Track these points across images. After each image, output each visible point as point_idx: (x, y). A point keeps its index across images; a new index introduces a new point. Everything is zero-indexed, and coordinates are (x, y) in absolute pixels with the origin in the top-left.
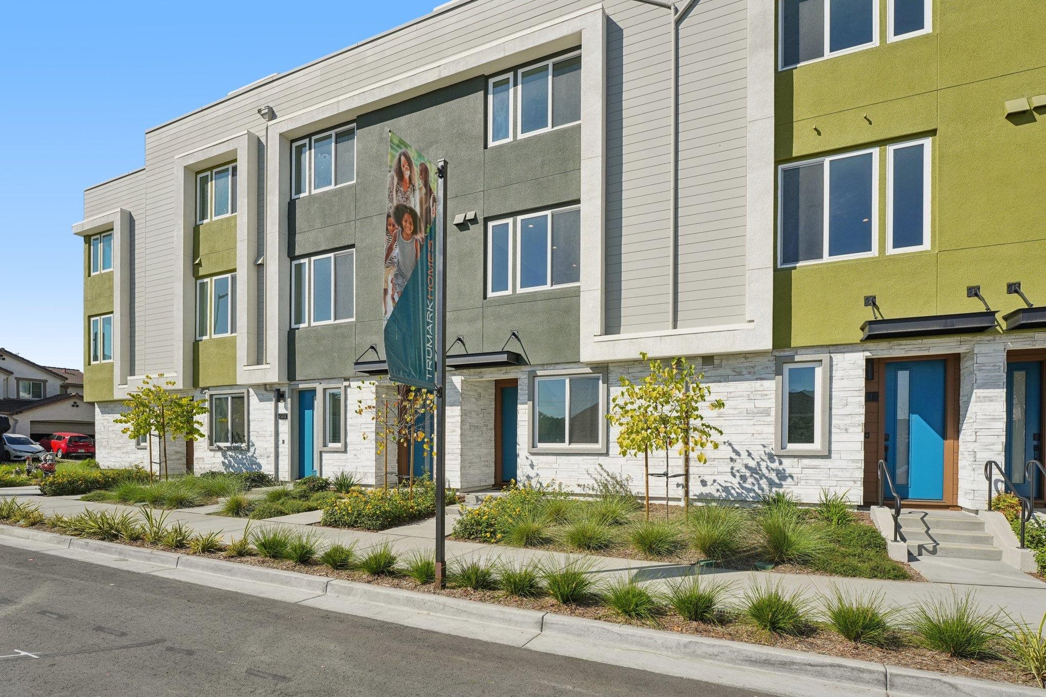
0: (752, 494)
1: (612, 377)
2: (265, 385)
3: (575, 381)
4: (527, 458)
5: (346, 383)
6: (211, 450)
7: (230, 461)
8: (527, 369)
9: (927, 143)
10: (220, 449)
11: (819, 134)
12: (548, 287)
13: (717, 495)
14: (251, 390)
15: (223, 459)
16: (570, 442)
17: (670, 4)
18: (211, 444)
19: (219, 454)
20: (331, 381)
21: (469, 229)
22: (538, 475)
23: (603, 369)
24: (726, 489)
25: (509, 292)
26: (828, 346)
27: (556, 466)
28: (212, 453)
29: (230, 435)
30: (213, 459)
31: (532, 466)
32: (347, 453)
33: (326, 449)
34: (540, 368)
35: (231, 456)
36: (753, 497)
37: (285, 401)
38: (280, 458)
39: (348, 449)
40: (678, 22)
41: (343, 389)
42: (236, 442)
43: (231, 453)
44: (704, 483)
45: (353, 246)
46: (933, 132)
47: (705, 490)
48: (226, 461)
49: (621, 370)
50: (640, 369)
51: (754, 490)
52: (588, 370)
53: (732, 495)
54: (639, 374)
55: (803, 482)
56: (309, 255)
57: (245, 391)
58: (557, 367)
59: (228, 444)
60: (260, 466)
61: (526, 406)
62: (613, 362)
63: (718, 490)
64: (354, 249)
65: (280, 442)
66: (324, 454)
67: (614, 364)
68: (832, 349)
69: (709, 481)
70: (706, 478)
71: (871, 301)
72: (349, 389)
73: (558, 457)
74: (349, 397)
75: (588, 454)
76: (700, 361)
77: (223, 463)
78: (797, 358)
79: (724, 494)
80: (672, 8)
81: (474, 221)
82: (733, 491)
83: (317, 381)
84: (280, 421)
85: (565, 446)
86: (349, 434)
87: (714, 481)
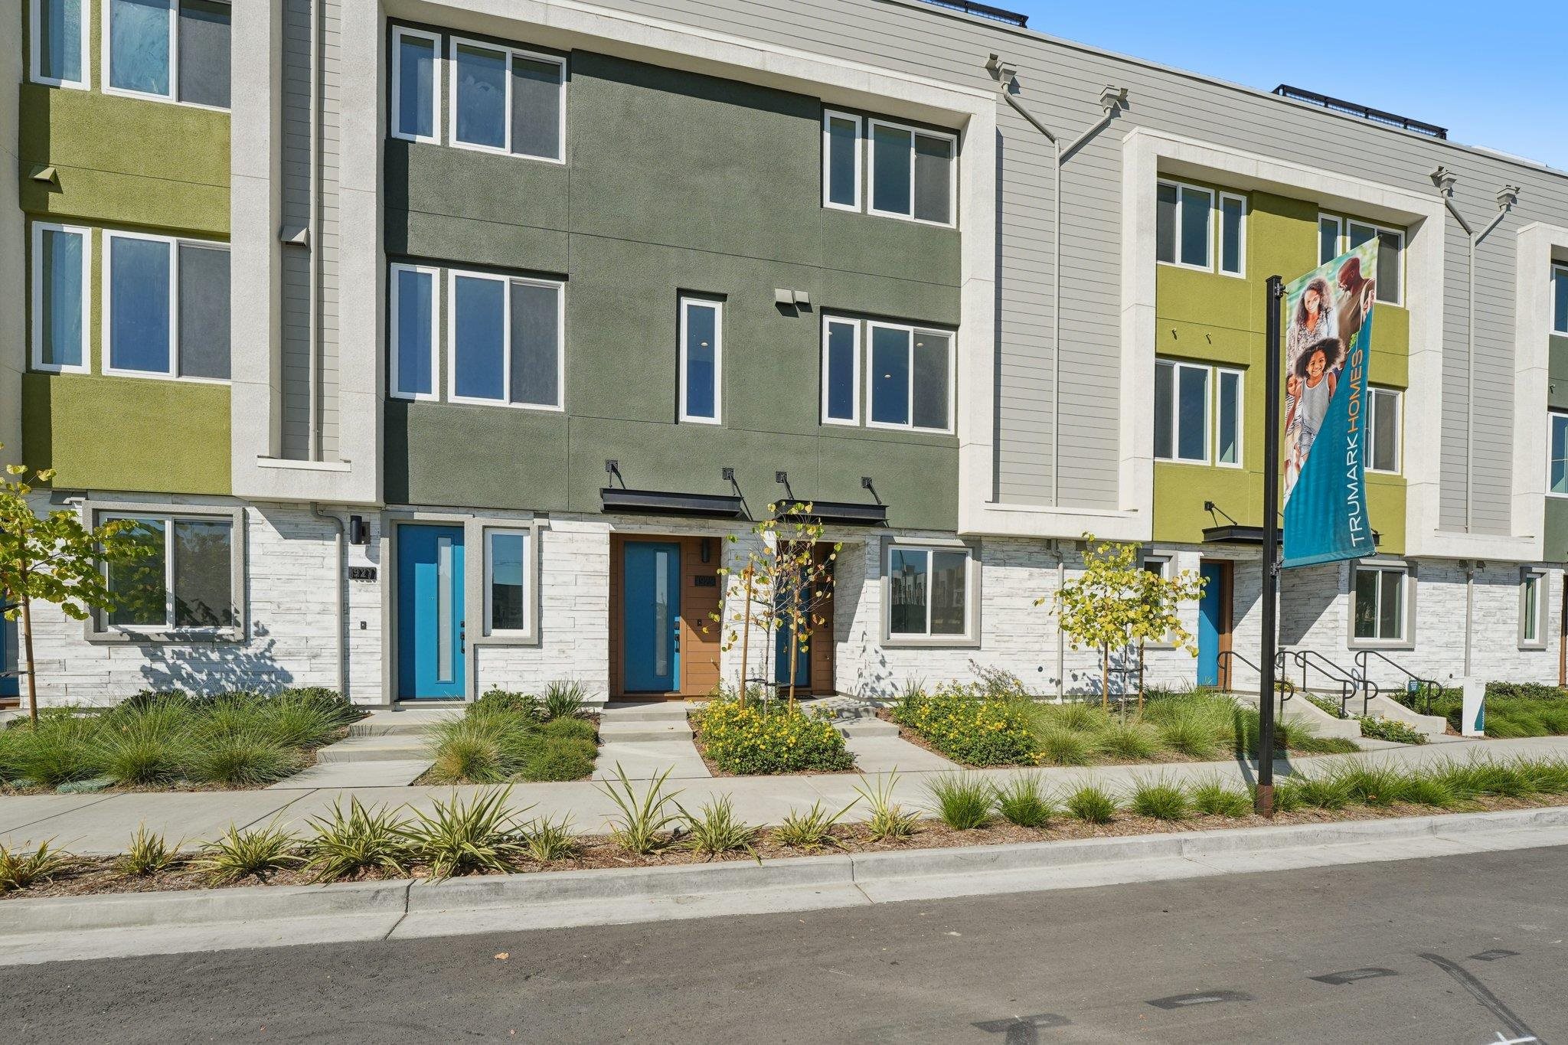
0: (1116, 687)
1: (985, 553)
2: (315, 504)
3: (941, 556)
4: (876, 652)
5: (543, 522)
6: (94, 643)
7: (176, 671)
8: (878, 531)
9: (1241, 373)
10: (137, 639)
11: (1175, 337)
12: (908, 427)
13: (1086, 689)
14: (253, 512)
15: (147, 662)
16: (932, 632)
17: (1055, 136)
18: (98, 628)
19: (136, 651)
20: (501, 513)
21: (797, 316)
22: (891, 674)
23: (976, 543)
24: (1094, 683)
25: (855, 421)
26: (1176, 543)
27: (917, 663)
28: (103, 650)
29: (169, 607)
30: (108, 662)
31: (883, 663)
32: (542, 648)
33: (486, 640)
34: (897, 533)
35: (180, 655)
36: (1116, 690)
37: (368, 542)
38: (352, 658)
39: (544, 640)
40: (1063, 160)
41: (534, 531)
42: (195, 624)
43: (177, 648)
44: (1075, 677)
45: (564, 277)
46: (1245, 367)
47: (1077, 685)
48: (161, 667)
49: (995, 546)
50: (1015, 548)
51: (1117, 683)
52: (960, 543)
53: (1099, 688)
54: (1014, 554)
55: (1155, 673)
56: (445, 263)
57: (236, 512)
58: (919, 534)
59: (169, 628)
60: (287, 677)
61: (877, 583)
62: (987, 536)
63: (1087, 685)
64: (563, 284)
65: (354, 626)
66: (480, 651)
67: (987, 539)
68: (1178, 546)
69: (1079, 673)
70: (1076, 673)
71: (1209, 506)
72: (545, 533)
73: (920, 651)
74: (545, 545)
75: (956, 648)
76: (1074, 545)
77: (147, 672)
78: (1155, 552)
79: (1092, 688)
80: (1056, 142)
81: (805, 307)
82: (1100, 685)
83: (465, 510)
84: (352, 582)
85: (926, 637)
86: (545, 613)
87: (1084, 674)
